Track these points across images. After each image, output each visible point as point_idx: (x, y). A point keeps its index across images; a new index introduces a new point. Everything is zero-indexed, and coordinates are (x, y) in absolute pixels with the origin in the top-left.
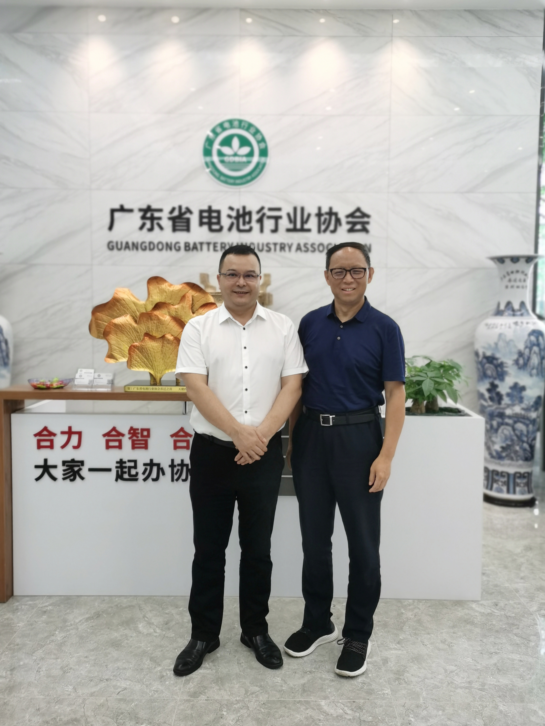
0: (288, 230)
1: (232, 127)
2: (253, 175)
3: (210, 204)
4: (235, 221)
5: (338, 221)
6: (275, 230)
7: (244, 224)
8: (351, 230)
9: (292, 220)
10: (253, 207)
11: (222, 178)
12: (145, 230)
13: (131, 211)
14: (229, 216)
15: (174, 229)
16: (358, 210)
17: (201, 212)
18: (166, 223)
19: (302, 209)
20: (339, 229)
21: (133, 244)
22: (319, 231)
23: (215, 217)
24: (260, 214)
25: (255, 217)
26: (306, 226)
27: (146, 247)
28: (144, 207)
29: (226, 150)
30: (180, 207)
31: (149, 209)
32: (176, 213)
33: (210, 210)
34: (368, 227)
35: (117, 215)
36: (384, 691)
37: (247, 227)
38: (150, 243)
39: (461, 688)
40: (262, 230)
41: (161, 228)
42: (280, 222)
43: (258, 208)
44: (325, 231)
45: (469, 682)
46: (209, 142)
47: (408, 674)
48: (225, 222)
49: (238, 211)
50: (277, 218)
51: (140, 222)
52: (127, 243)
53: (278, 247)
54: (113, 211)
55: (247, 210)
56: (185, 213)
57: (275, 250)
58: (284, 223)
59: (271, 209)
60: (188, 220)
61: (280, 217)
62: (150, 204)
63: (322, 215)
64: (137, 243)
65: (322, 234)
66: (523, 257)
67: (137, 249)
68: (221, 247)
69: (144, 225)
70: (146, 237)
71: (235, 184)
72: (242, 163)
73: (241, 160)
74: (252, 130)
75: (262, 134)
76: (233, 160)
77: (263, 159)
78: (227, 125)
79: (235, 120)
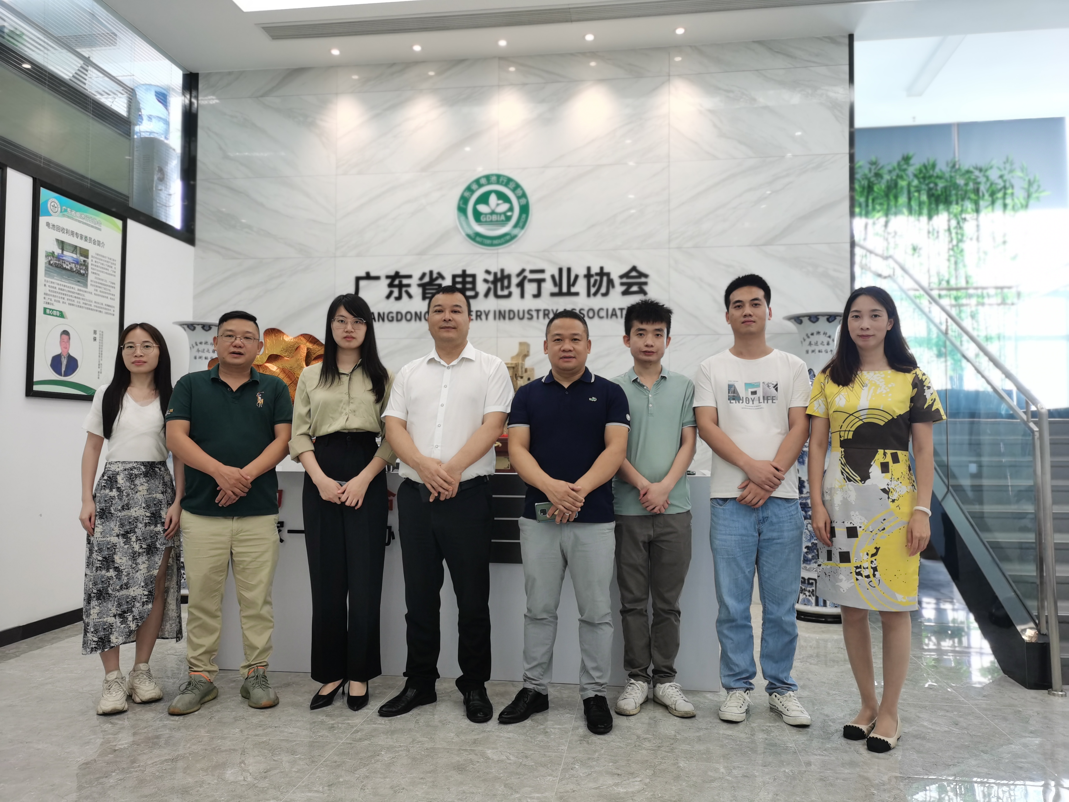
0: (553, 295)
1: (489, 183)
2: (512, 235)
3: (464, 268)
4: (492, 286)
5: (611, 283)
7: (502, 289)
8: (625, 293)
9: (557, 282)
10: (512, 269)
11: (478, 239)
12: (392, 299)
13: (377, 278)
14: (486, 281)
15: (424, 297)
16: (634, 269)
17: (454, 277)
18: (416, 291)
19: (569, 270)
20: (612, 291)
21: (379, 314)
22: (589, 295)
23: (469, 283)
24: (521, 278)
25: (515, 281)
26: (573, 290)
27: (393, 317)
28: (392, 273)
29: (482, 208)
30: (431, 272)
31: (397, 275)
32: (427, 279)
33: (464, 274)
34: (646, 288)
35: (362, 283)
37: (506, 292)
38: (397, 313)
40: (522, 296)
41: (410, 296)
42: (544, 285)
43: (518, 270)
44: (595, 294)
46: (464, 200)
48: (481, 287)
50: (540, 282)
51: (386, 291)
53: (541, 314)
54: (358, 279)
55: (506, 273)
56: (437, 279)
57: (538, 317)
58: (548, 287)
59: (532, 272)
61: (543, 280)
62: (399, 270)
63: (592, 276)
64: (384, 314)
65: (592, 297)
66: (823, 315)
67: (383, 320)
68: (477, 316)
69: (391, 293)
70: (393, 306)
71: (492, 245)
72: (500, 221)
73: (499, 219)
74: (512, 185)
75: (522, 189)
76: (490, 219)
77: (524, 216)
78: (483, 181)
79: (492, 175)
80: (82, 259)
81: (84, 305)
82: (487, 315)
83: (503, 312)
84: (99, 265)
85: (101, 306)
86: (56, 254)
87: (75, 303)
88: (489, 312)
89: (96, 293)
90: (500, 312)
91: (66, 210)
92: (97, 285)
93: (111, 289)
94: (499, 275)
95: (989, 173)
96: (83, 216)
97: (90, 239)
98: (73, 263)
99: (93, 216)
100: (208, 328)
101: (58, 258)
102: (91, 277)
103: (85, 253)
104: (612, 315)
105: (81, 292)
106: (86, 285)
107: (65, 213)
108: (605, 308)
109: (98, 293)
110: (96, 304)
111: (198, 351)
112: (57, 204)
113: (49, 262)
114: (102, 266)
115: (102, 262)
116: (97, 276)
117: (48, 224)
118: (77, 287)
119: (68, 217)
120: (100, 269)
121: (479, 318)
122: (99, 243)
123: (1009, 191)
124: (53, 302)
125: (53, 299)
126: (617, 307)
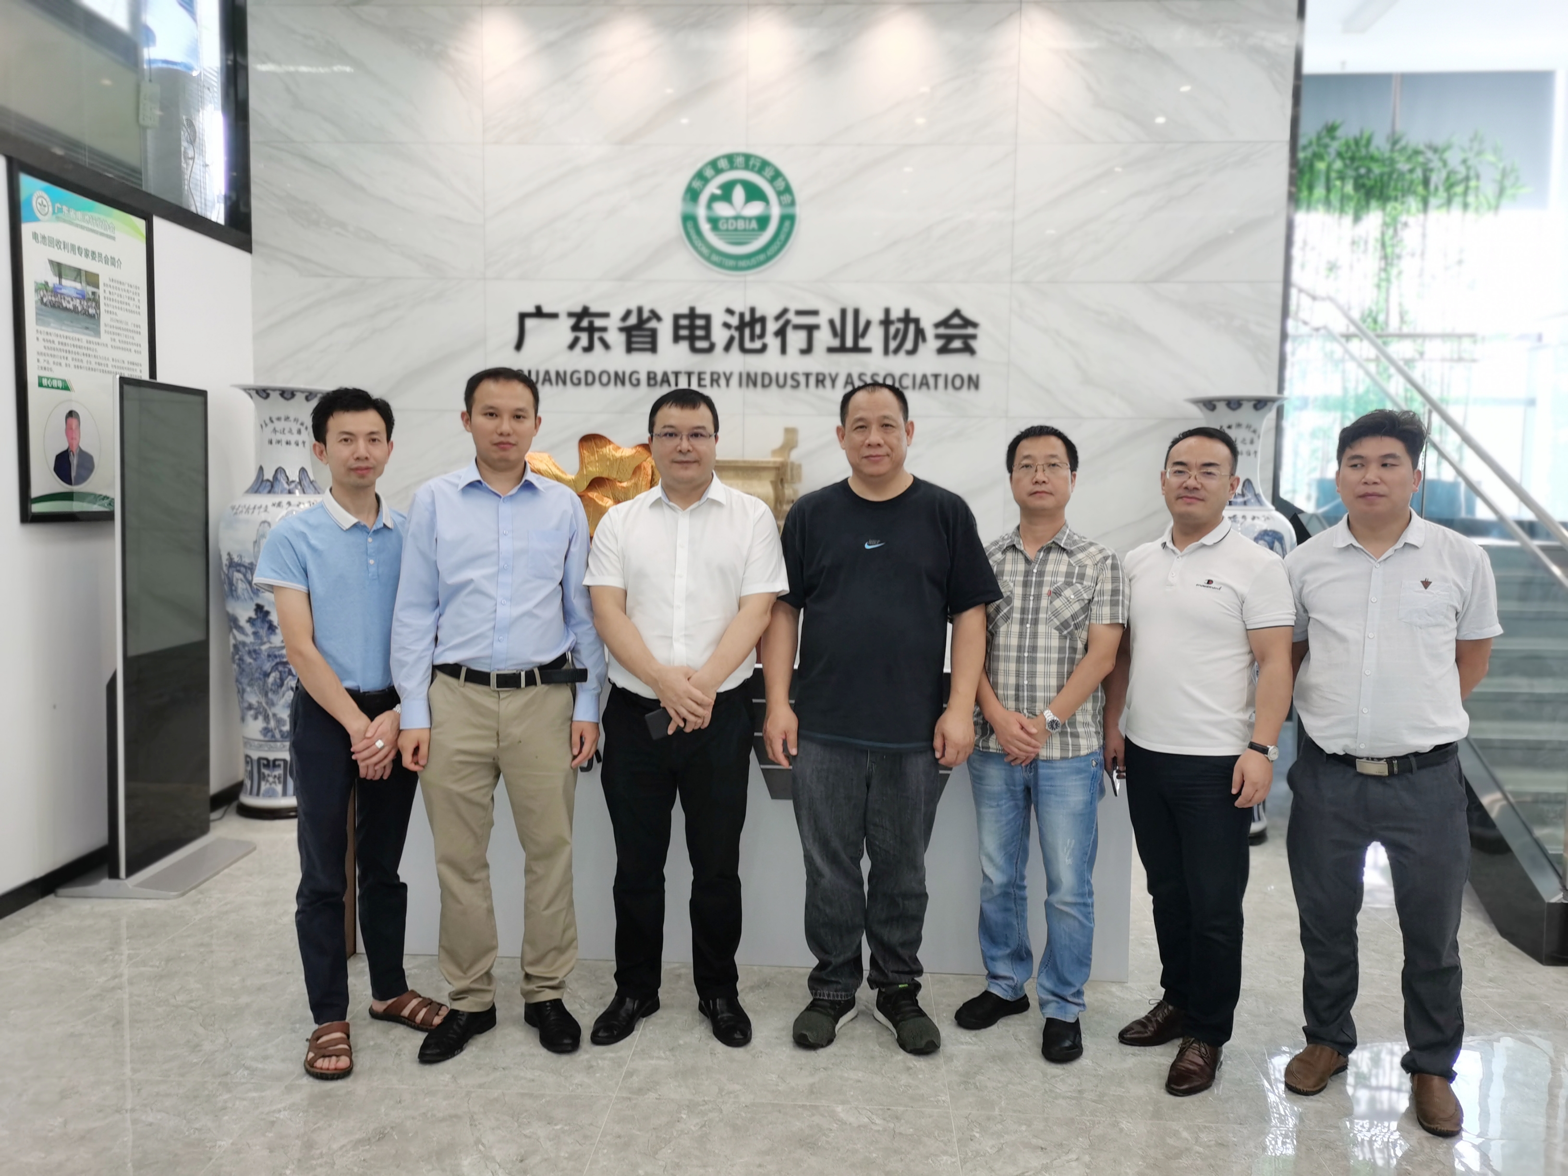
0: (831, 350)
1: (732, 166)
2: (770, 252)
3: (692, 305)
4: (736, 334)
5: (920, 334)
6: (807, 350)
7: (752, 339)
8: (943, 350)
9: (838, 332)
10: (768, 308)
11: (715, 258)
12: (578, 349)
13: (554, 316)
14: (727, 325)
15: (629, 349)
16: (957, 313)
17: (677, 318)
18: (616, 338)
19: (856, 313)
20: (922, 347)
21: (558, 374)
22: (886, 351)
23: (701, 327)
24: (781, 322)
25: (772, 326)
26: (863, 343)
27: (579, 379)
28: (578, 309)
29: (722, 210)
30: (640, 310)
31: (585, 312)
32: (633, 320)
33: (692, 315)
34: (974, 344)
35: (530, 323)
36: (939, 1098)
37: (758, 344)
38: (587, 373)
39: (1064, 1098)
40: (783, 350)
41: (606, 346)
42: (817, 335)
43: (777, 310)
44: (897, 351)
45: (1079, 1091)
46: (692, 193)
47: (982, 1078)
48: (720, 336)
49: (742, 315)
50: (810, 329)
51: (569, 336)
52: (547, 373)
53: (812, 380)
54: (523, 317)
55: (758, 314)
56: (649, 320)
57: (807, 385)
58: (824, 338)
59: (799, 313)
60: (654, 333)
61: (816, 327)
62: (588, 304)
63: (892, 322)
64: (565, 373)
65: (891, 356)
66: (1249, 399)
67: (564, 383)
68: (712, 381)
69: (576, 340)
70: (579, 361)
71: (736, 268)
72: (749, 230)
73: (747, 227)
74: (769, 172)
75: (785, 179)
76: (734, 227)
77: (787, 224)
78: (723, 164)
79: (738, 154)
80: (90, 289)
81: (97, 367)
82: (728, 381)
83: (753, 376)
84: (115, 297)
85: (122, 365)
86: (51, 285)
87: (85, 364)
88: (731, 374)
89: (113, 344)
90: (748, 375)
91: (60, 210)
92: (115, 330)
93: (136, 336)
94: (747, 318)
95: (1447, 155)
96: (87, 217)
97: (100, 255)
98: (77, 298)
99: (102, 217)
100: (289, 396)
101: (55, 292)
102: (104, 318)
103: (92, 279)
104: (921, 384)
105: (91, 346)
106: (97, 333)
107: (60, 215)
108: (911, 373)
109: (117, 344)
110: (114, 363)
111: (275, 431)
112: (47, 201)
113: (42, 299)
114: (120, 299)
115: (120, 292)
116: (114, 317)
117: (35, 236)
118: (85, 338)
119: (65, 221)
120: (117, 305)
121: (715, 384)
122: (112, 261)
123: (1473, 183)
124: (51, 365)
125: (51, 360)
126: (929, 371)
